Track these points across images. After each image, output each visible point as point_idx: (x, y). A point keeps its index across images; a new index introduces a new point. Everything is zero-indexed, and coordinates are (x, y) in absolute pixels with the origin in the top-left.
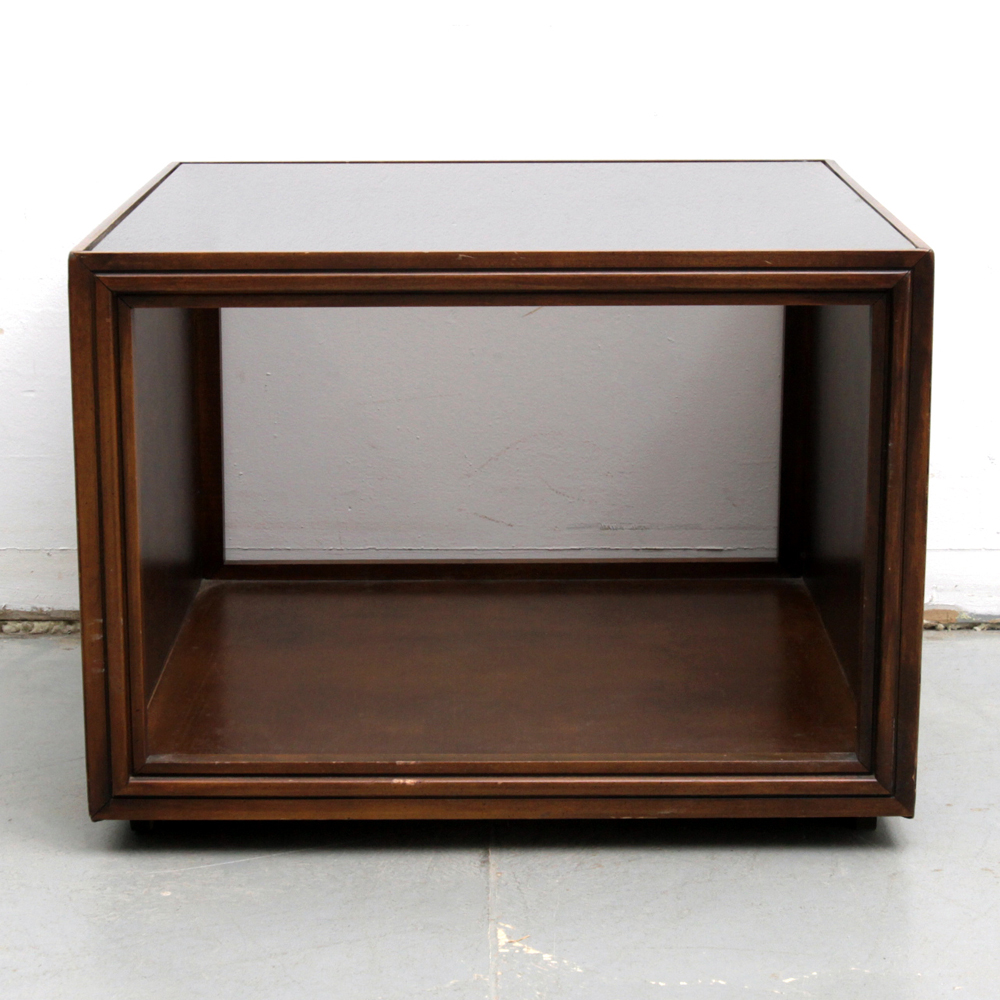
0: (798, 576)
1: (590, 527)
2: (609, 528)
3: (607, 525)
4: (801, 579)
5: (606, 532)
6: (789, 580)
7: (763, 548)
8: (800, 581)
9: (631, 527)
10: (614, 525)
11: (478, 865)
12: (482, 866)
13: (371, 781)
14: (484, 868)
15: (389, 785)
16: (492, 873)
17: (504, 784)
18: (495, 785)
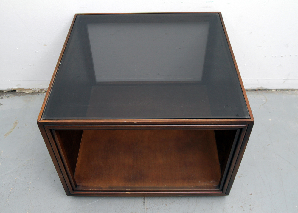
11: (143, 204)
12: (144, 205)
13: (121, 192)
14: (144, 206)
15: (125, 193)
16: (145, 208)
17: (148, 193)
18: (146, 193)
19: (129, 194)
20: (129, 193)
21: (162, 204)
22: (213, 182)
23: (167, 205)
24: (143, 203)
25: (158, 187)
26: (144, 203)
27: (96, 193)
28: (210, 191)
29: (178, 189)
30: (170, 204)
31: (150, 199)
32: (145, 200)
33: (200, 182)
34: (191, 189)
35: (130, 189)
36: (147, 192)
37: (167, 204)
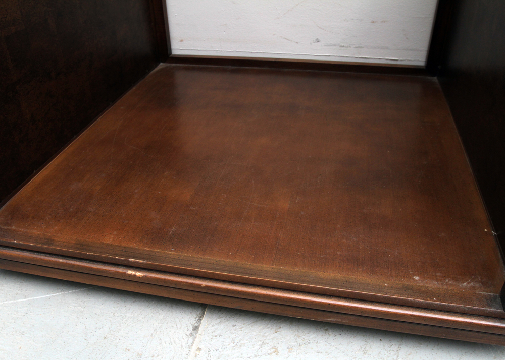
0: (435, 76)
1: (335, 45)
2: (344, 47)
3: (343, 45)
4: (436, 78)
5: (343, 48)
6: (429, 78)
7: (418, 60)
8: (435, 79)
9: (354, 46)
10: (346, 45)
11: (189, 333)
12: (191, 335)
13: (112, 269)
14: (191, 339)
15: (125, 274)
16: (194, 348)
17: (207, 287)
18: (200, 286)
19: (139, 277)
20: (139, 274)
21: (261, 346)
22: (472, 284)
23: (276, 351)
24: (191, 328)
25: (248, 266)
26: (196, 328)
27: (33, 259)
28: (463, 313)
29: (325, 285)
30: (290, 349)
31: (218, 320)
32: (200, 320)
33: (417, 278)
34: (380, 292)
35: (144, 259)
36: (204, 283)
37: (279, 349)
